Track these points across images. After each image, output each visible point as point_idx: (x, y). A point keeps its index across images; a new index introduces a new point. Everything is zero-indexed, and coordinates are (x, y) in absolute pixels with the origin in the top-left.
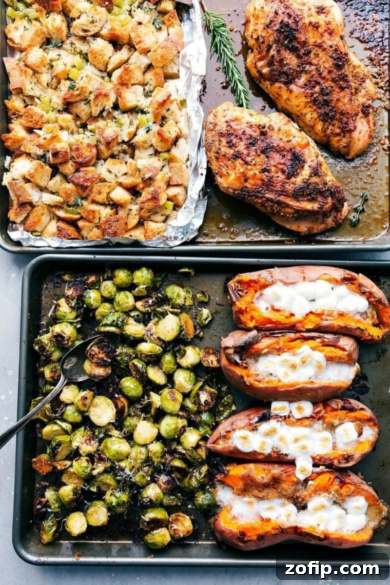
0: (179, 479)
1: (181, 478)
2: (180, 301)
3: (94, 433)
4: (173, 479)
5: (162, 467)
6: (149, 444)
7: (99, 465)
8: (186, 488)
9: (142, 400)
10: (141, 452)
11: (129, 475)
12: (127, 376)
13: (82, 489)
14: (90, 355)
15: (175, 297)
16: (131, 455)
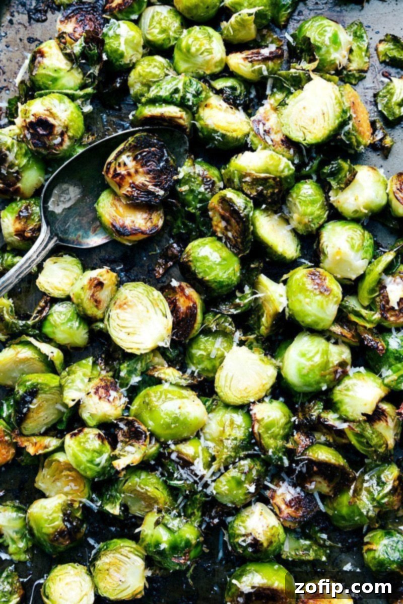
0: (323, 497)
1: (331, 494)
2: (338, 56)
3: (116, 375)
4: (309, 495)
5: (286, 462)
6: (254, 403)
7: (129, 448)
8: (343, 518)
9: (238, 294)
10: (232, 422)
11: (202, 477)
12: (202, 235)
13: (85, 508)
14: (116, 175)
15: (327, 42)
16: (206, 430)
